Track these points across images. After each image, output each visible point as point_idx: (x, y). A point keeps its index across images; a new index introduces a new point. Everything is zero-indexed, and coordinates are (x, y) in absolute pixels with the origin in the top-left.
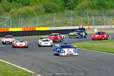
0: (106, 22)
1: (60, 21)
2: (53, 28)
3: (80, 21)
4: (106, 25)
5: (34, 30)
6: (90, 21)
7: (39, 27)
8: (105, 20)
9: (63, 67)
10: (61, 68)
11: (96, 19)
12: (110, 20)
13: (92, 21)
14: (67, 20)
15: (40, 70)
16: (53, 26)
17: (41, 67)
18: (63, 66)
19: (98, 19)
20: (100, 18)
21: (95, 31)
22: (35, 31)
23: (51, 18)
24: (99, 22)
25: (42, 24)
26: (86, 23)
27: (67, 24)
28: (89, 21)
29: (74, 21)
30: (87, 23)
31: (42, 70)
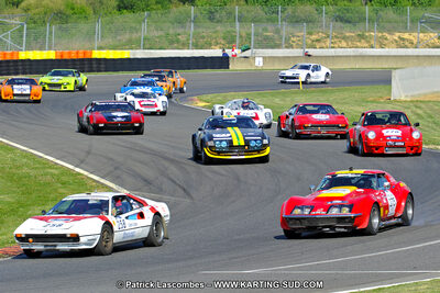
0: (287, 40)
1: (160, 33)
2: (140, 54)
3: (214, 35)
4: (287, 47)
5: (88, 56)
6: (244, 34)
7: (100, 48)
8: (284, 33)
9: (172, 161)
10: (167, 164)
11: (260, 30)
12: (299, 34)
13: (249, 35)
14: (180, 31)
15: (112, 168)
16: (138, 47)
17: (111, 159)
18: (172, 157)
19: (265, 30)
20: (269, 28)
21: (257, 64)
22: (91, 60)
23: (134, 25)
24: (266, 38)
25: (110, 41)
26: (231, 42)
27: (178, 41)
28: (241, 37)
29: (197, 36)
30: (234, 41)
31: (116, 168)
